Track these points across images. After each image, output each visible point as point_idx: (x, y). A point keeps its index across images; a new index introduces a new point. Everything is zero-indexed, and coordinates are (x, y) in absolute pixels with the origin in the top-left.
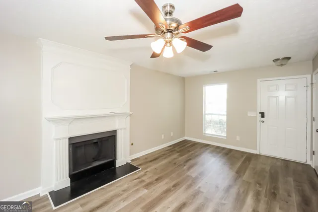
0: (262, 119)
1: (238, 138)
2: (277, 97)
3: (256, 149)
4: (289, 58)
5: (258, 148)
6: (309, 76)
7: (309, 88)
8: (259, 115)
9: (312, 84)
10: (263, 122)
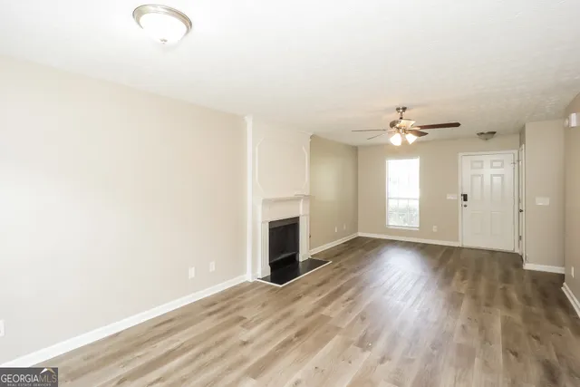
0: (465, 203)
1: (435, 229)
2: (482, 176)
3: (457, 240)
4: (494, 133)
5: (460, 239)
6: (516, 152)
7: (516, 165)
8: (461, 198)
9: (519, 161)
10: (465, 206)
